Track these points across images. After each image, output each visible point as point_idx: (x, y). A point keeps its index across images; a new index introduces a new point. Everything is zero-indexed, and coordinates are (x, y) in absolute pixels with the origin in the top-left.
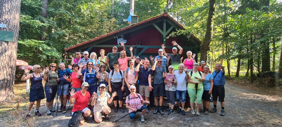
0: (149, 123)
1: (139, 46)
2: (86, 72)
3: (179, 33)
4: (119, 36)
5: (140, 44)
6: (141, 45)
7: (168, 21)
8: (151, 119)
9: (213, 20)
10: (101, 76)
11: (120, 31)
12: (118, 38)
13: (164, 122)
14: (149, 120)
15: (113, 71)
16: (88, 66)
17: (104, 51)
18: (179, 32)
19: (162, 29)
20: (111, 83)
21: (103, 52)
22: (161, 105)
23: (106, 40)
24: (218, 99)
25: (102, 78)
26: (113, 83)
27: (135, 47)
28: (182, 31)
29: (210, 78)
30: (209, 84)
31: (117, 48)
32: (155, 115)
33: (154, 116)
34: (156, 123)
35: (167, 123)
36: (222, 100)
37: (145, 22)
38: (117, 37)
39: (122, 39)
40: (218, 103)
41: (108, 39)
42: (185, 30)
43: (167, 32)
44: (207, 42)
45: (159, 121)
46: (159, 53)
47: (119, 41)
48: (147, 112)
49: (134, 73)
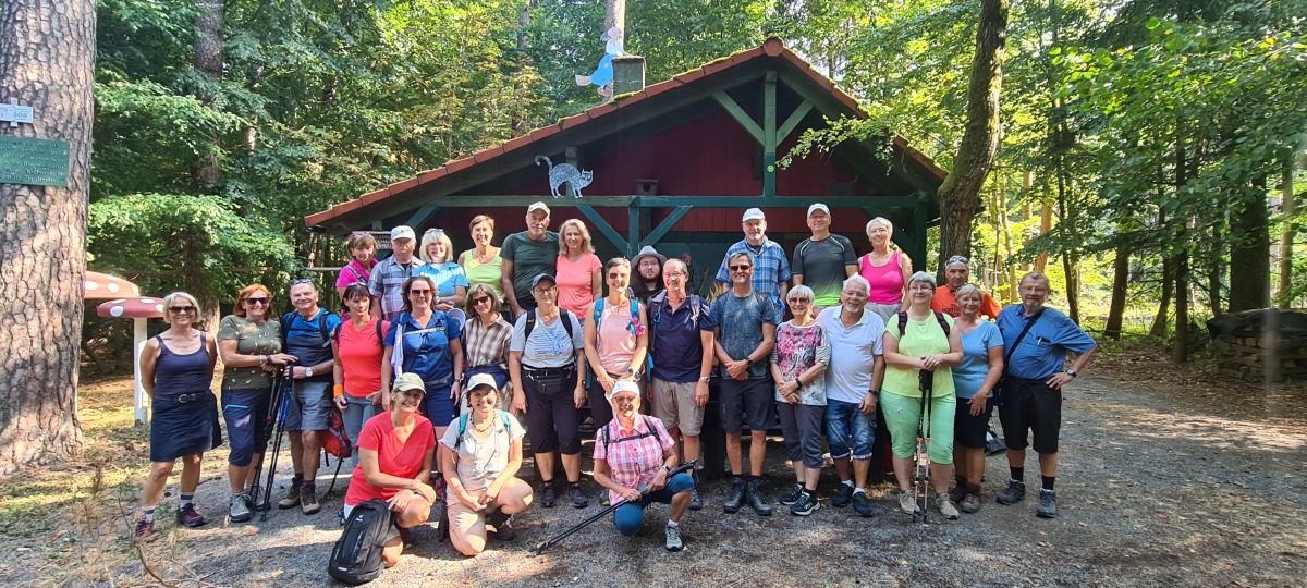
0: (700, 554)
1: (648, 200)
2: (403, 325)
3: (841, 133)
4: (555, 152)
5: (653, 188)
6: (659, 193)
7: (786, 80)
8: (711, 534)
9: (998, 71)
11: (562, 131)
12: (550, 164)
13: (770, 547)
14: (701, 541)
15: (532, 317)
16: (411, 297)
18: (837, 130)
19: (759, 119)
20: (523, 373)
22: (755, 472)
23: (498, 175)
26: (532, 373)
27: (633, 205)
28: (855, 122)
29: (986, 343)
30: (983, 368)
31: (548, 211)
32: (730, 517)
33: (724, 522)
34: (734, 553)
35: (784, 556)
36: (1047, 446)
37: (678, 84)
38: (546, 158)
39: (571, 167)
41: (506, 170)
42: (869, 120)
43: (780, 131)
44: (972, 174)
45: (749, 544)
46: (745, 228)
47: (557, 175)
48: (695, 504)
49: (631, 324)
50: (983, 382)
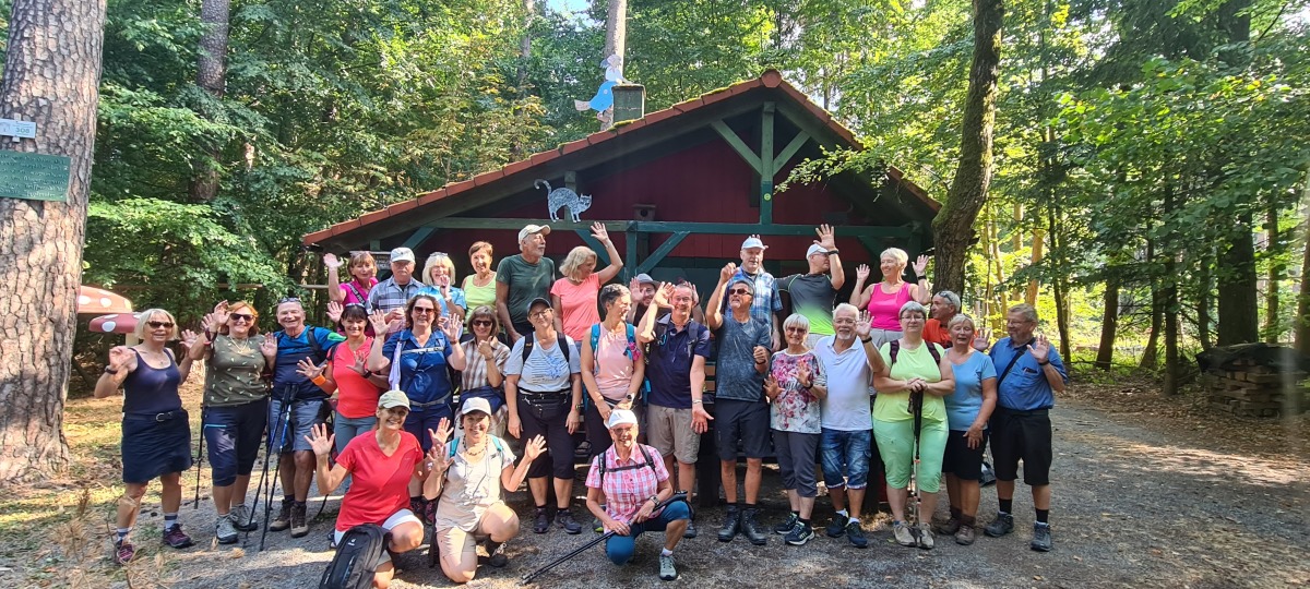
0: (695, 583)
1: (645, 225)
2: (402, 342)
3: (836, 163)
4: (555, 176)
5: (651, 214)
6: (656, 219)
7: (783, 111)
8: (705, 563)
9: (991, 107)
10: (475, 360)
11: (562, 157)
12: (549, 188)
13: (765, 576)
14: (695, 570)
15: (530, 340)
16: (414, 314)
17: (490, 247)
18: (834, 161)
19: (756, 148)
20: (519, 396)
21: (483, 252)
22: (750, 500)
23: (495, 198)
24: (1020, 473)
25: (478, 372)
26: (529, 397)
27: (631, 230)
28: (851, 155)
29: (980, 374)
30: (976, 400)
32: (724, 546)
33: (718, 551)
34: (728, 583)
35: (779, 587)
36: (1038, 478)
37: (678, 113)
38: (545, 182)
39: (570, 191)
40: (1021, 492)
41: (505, 194)
42: (864, 152)
43: (776, 161)
44: (966, 207)
45: (743, 574)
47: (555, 200)
48: (689, 532)
49: (628, 349)
50: (977, 415)
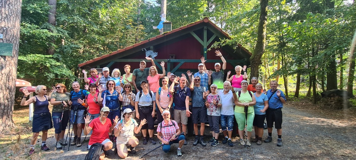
0: (187, 157)
1: (173, 60)
2: (106, 93)
3: (224, 43)
4: (147, 47)
5: (174, 57)
6: (175, 58)
7: (210, 29)
8: (189, 152)
9: (265, 27)
10: (126, 98)
11: (149, 42)
12: (146, 50)
13: (206, 155)
14: (187, 153)
15: (141, 92)
16: (109, 86)
17: (130, 66)
18: (223, 42)
19: (202, 39)
20: (138, 107)
21: (128, 68)
22: (202, 134)
23: (132, 53)
24: (274, 125)
25: (127, 101)
26: (141, 108)
27: (169, 62)
28: (228, 40)
29: (264, 100)
30: (263, 106)
31: (145, 63)
32: (195, 147)
33: (193, 148)
34: (196, 157)
35: (209, 157)
36: (279, 127)
37: (181, 30)
38: (145, 49)
39: (152, 51)
40: (274, 130)
41: (134, 52)
42: (231, 40)
43: (208, 42)
44: (259, 54)
45: (200, 154)
46: (199, 68)
47: (148, 53)
48: (185, 143)
49: (168, 94)
